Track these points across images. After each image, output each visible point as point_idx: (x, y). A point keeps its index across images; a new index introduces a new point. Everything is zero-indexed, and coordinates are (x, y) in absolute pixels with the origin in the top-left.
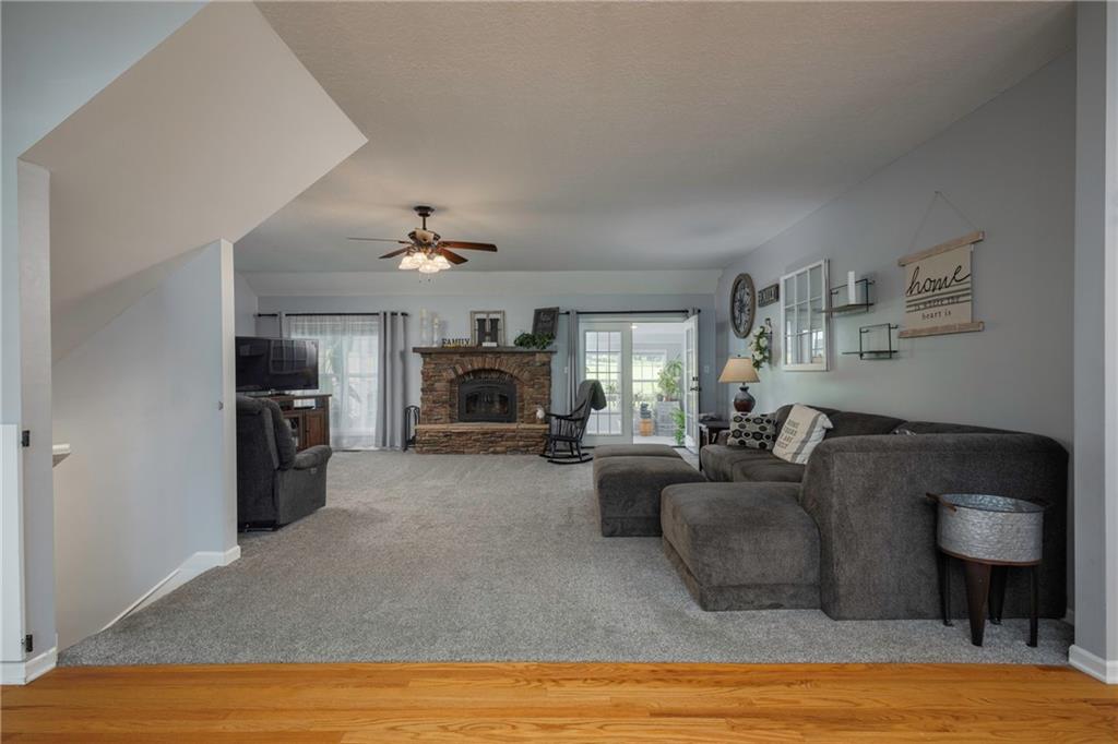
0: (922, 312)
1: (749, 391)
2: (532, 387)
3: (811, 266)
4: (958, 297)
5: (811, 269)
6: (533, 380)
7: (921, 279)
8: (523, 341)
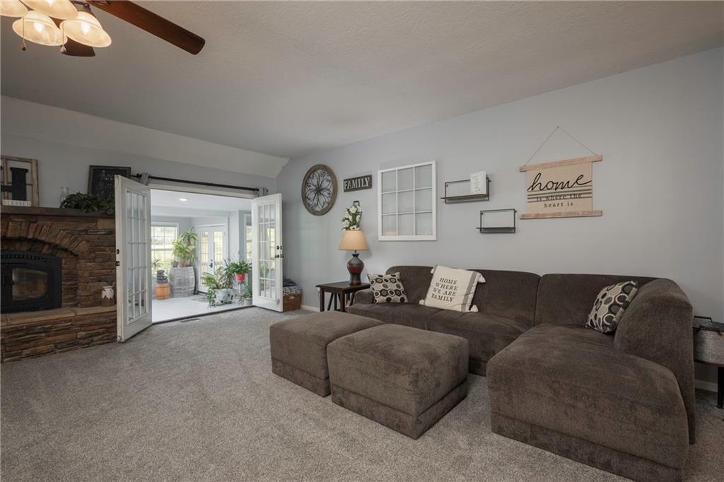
0: (544, 202)
1: (359, 257)
2: (93, 260)
3: (416, 165)
4: (580, 194)
5: (416, 167)
6: (94, 252)
7: (543, 181)
8: (73, 202)
